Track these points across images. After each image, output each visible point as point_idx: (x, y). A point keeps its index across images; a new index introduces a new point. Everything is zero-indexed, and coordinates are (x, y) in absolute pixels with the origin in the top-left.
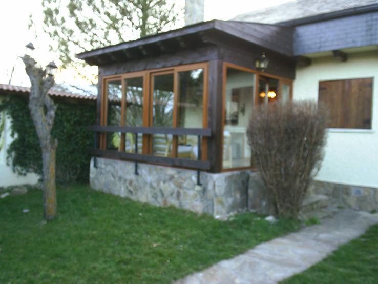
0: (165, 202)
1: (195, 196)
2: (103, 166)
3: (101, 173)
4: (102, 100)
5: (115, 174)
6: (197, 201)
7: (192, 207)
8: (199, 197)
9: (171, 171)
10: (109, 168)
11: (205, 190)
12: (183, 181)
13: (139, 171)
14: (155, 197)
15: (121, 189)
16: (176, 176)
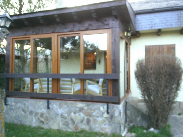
0: (76, 127)
1: (104, 121)
2: (13, 104)
3: (11, 109)
4: (11, 54)
5: (26, 109)
6: (105, 125)
7: (102, 129)
8: (107, 122)
9: (80, 105)
10: (19, 105)
11: (112, 117)
12: (92, 111)
13: (50, 106)
14: (66, 124)
15: (33, 120)
16: (85, 108)
